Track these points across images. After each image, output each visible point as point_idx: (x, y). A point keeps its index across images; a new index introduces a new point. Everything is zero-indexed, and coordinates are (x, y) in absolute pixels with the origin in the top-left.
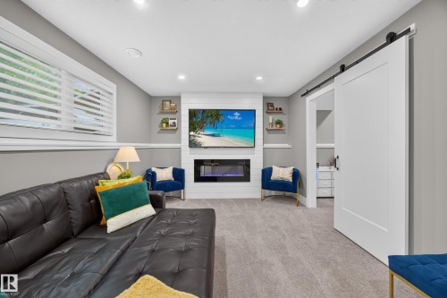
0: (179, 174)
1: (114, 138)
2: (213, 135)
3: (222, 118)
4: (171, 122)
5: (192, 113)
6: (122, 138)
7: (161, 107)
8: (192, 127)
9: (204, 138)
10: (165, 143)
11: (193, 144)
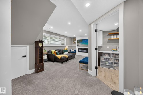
0: (75, 50)
3: (82, 41)
4: (75, 42)
5: (77, 40)
6: (66, 45)
7: (73, 39)
8: (77, 43)
11: (78, 46)
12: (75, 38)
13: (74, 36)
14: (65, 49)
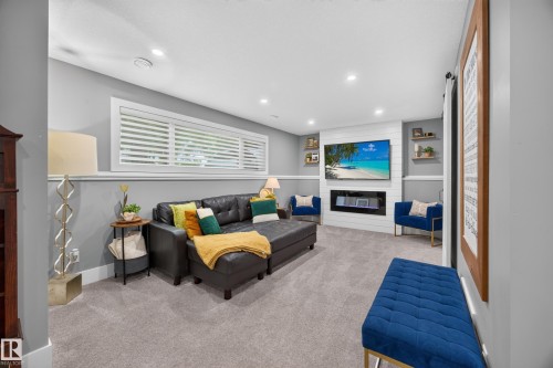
0: (317, 201)
1: (266, 172)
2: (349, 168)
3: (357, 151)
4: (313, 156)
5: (328, 149)
6: (271, 173)
7: (305, 142)
8: (328, 161)
9: (339, 171)
10: (308, 176)
11: (329, 176)
12: (316, 136)
13: (311, 124)
14: (264, 196)
